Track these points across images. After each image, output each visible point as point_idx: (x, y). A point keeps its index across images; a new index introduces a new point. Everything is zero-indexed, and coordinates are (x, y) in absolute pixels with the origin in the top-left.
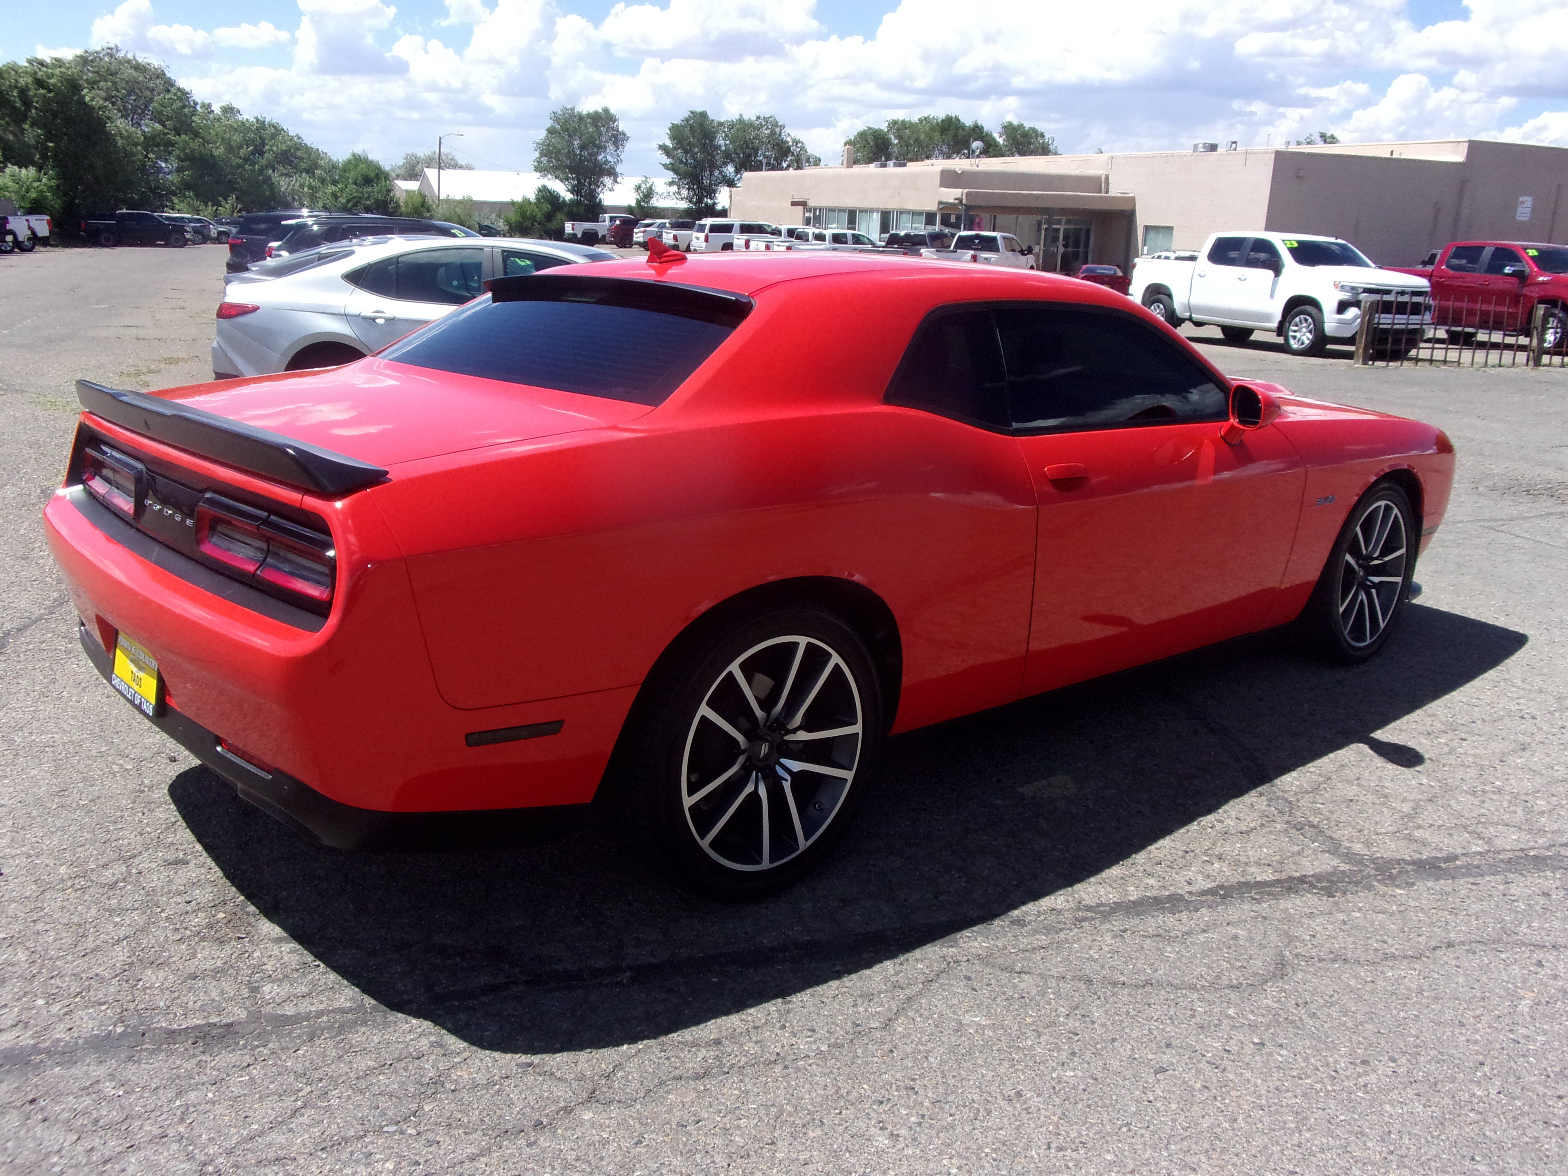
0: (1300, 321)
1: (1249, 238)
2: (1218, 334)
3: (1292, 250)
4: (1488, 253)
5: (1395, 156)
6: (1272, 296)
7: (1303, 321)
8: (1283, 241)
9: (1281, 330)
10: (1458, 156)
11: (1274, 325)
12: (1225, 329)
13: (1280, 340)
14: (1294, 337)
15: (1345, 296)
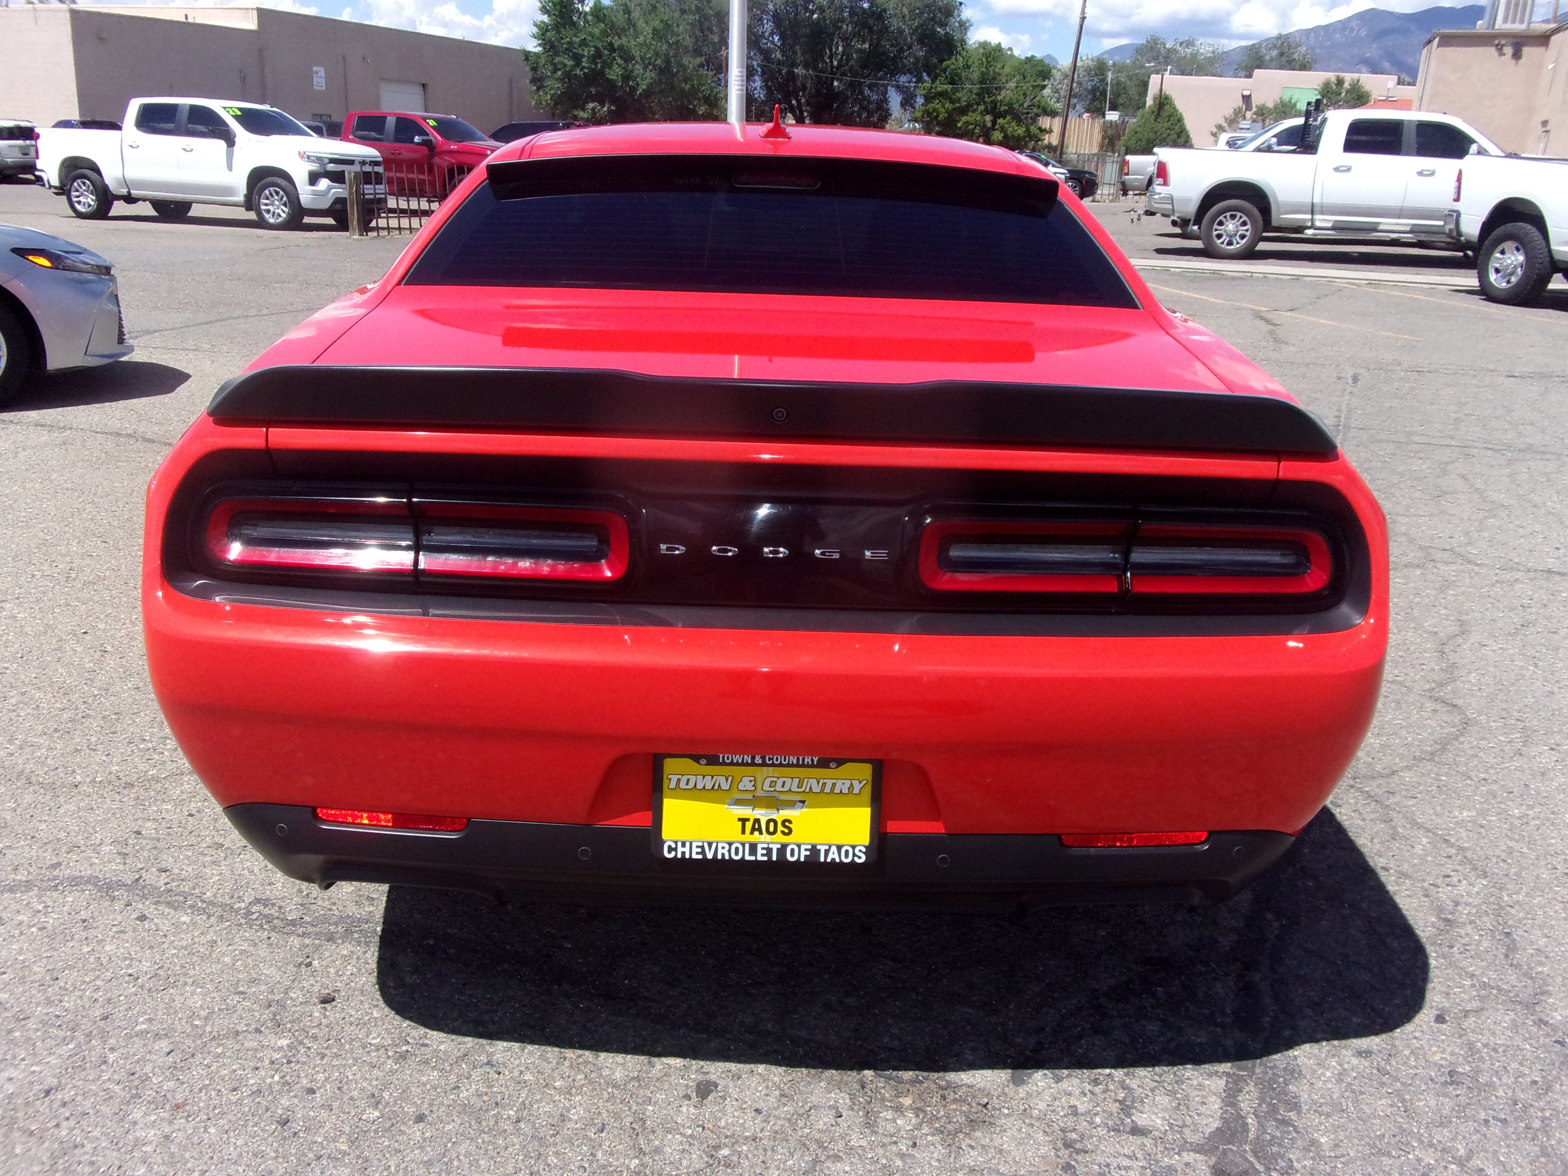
0: (271, 194)
1: (185, 105)
2: (146, 209)
3: (236, 117)
4: (391, 121)
5: (190, 20)
6: (230, 167)
7: (274, 194)
8: (225, 108)
9: (250, 203)
10: (250, 24)
11: (240, 198)
12: (157, 204)
13: (252, 216)
14: (268, 211)
15: (314, 167)
